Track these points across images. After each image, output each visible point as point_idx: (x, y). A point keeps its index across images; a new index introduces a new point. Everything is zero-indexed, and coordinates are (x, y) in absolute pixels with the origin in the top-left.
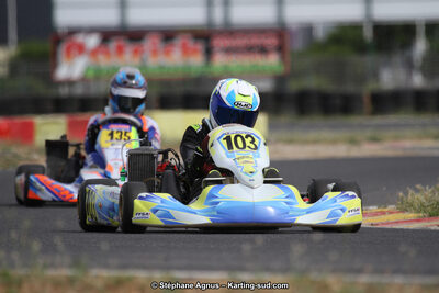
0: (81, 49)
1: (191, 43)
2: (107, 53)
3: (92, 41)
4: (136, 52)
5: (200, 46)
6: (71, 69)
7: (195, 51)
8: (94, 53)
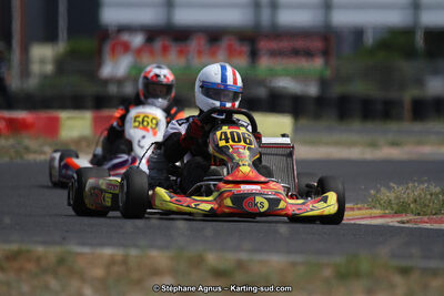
0: (126, 47)
1: (237, 45)
2: (152, 53)
3: (137, 40)
4: (181, 52)
5: (246, 48)
6: (116, 67)
7: (240, 53)
8: (139, 52)
